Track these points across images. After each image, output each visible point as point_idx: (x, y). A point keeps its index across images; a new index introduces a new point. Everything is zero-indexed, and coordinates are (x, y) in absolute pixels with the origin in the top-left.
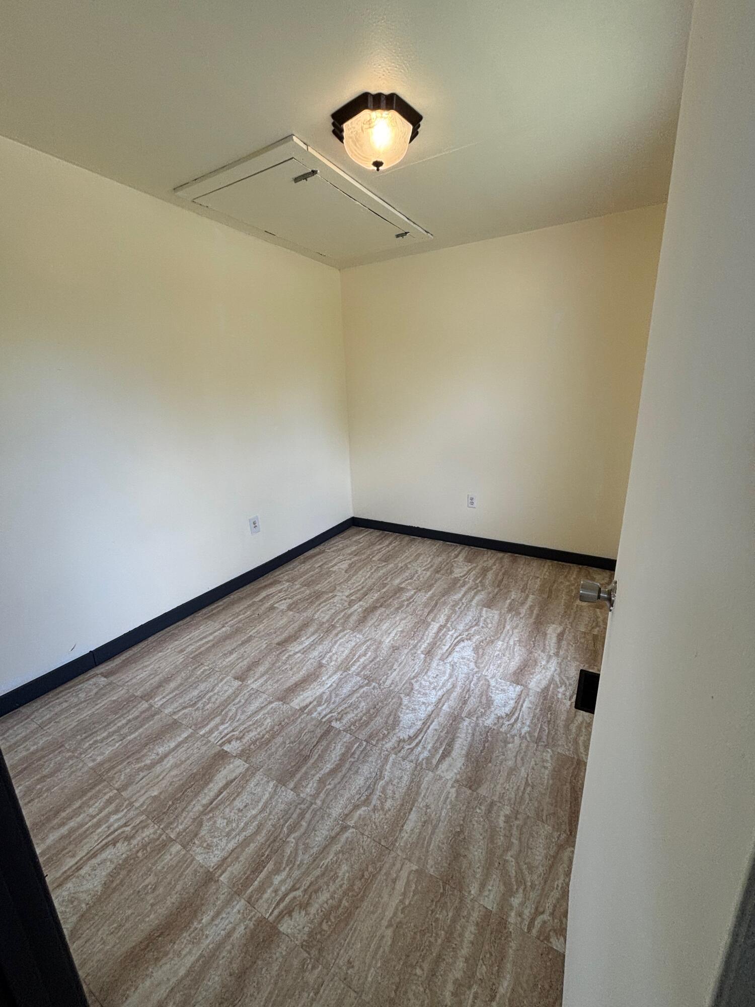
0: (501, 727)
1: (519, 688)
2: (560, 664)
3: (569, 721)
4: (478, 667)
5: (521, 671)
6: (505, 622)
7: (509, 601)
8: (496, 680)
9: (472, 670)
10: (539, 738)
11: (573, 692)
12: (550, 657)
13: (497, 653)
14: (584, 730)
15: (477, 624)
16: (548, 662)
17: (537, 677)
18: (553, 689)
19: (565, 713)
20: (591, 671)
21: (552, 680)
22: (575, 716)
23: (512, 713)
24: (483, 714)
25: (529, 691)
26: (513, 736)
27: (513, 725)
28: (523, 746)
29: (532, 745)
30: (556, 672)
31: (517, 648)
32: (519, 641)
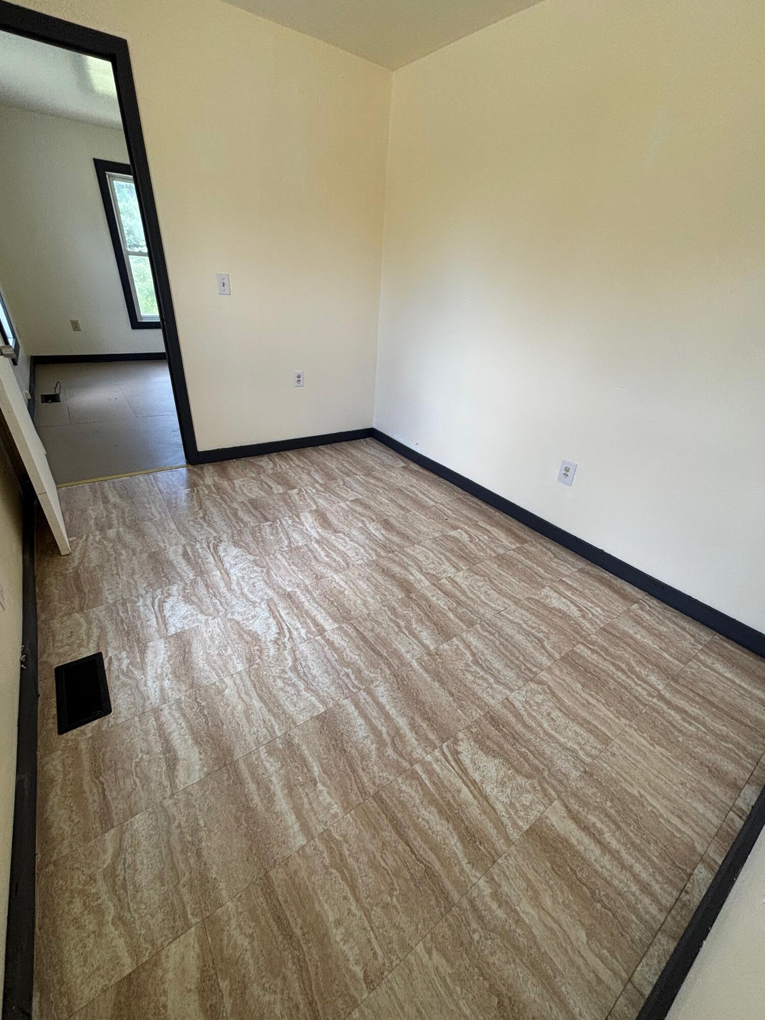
0: (162, 592)
1: (172, 631)
2: (145, 698)
3: (102, 637)
4: (230, 620)
5: (184, 651)
6: (270, 710)
7: (316, 770)
8: (201, 622)
9: (233, 613)
10: (124, 604)
11: (110, 670)
12: (164, 699)
13: (230, 651)
14: (84, 637)
15: (294, 669)
16: (162, 689)
17: (162, 656)
18: (135, 658)
19: (110, 640)
20: (96, 722)
21: (143, 669)
22: (98, 645)
23: (161, 607)
24: (184, 589)
25: (160, 635)
26: (147, 592)
27: (154, 598)
28: (134, 592)
29: (128, 596)
30: (143, 681)
31: (214, 678)
32: (220, 692)
